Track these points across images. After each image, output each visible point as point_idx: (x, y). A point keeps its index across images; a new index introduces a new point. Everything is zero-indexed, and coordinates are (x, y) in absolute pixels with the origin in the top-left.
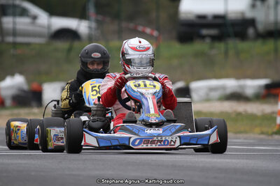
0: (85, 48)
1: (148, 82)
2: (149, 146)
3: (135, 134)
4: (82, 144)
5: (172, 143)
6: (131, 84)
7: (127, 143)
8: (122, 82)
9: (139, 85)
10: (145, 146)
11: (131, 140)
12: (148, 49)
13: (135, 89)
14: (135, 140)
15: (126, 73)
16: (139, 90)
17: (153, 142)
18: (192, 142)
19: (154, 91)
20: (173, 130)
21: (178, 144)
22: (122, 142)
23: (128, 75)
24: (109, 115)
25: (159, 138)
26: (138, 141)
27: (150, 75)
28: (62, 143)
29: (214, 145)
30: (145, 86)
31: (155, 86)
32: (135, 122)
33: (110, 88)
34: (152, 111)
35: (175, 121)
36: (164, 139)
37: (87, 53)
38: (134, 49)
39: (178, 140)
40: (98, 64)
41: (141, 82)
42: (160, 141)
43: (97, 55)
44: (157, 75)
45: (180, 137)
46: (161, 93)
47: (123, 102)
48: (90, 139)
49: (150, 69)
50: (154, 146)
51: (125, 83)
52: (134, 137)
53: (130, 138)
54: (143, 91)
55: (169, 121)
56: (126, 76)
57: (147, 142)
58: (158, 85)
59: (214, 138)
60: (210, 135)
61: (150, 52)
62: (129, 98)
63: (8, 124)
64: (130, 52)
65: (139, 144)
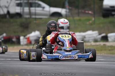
0: (49, 22)
1: (66, 35)
2: (66, 59)
3: (61, 54)
4: (42, 58)
5: (75, 58)
6: (60, 36)
7: (58, 57)
8: (57, 35)
9: (63, 36)
10: (65, 59)
11: (60, 56)
12: (67, 23)
13: (62, 38)
14: (61, 56)
15: (59, 32)
16: (63, 38)
17: (68, 57)
18: (82, 57)
19: (69, 38)
20: (75, 53)
21: (77, 58)
22: (56, 57)
23: (60, 33)
24: (53, 47)
25: (70, 56)
26: (62, 57)
27: (68, 32)
28: (35, 58)
29: (91, 58)
30: (65, 37)
31: (69, 37)
32: (61, 50)
33: (53, 37)
34: (68, 46)
35: (76, 50)
36: (72, 56)
37: (50, 24)
38: (62, 23)
39: (77, 56)
40: (54, 28)
41: (64, 35)
42: (70, 57)
43: (54, 25)
44: (71, 33)
45: (78, 55)
46: (71, 39)
47: (58, 43)
48: (44, 56)
49: (68, 30)
50: (68, 59)
51: (58, 35)
52: (60, 55)
53: (59, 56)
54: (64, 38)
55: (74, 50)
56: (59, 33)
57: (65, 57)
58: (70, 36)
59: (91, 56)
60: (89, 55)
61: (68, 24)
62: (60, 41)
63: (20, 51)
64: (61, 24)
65: (62, 58)
